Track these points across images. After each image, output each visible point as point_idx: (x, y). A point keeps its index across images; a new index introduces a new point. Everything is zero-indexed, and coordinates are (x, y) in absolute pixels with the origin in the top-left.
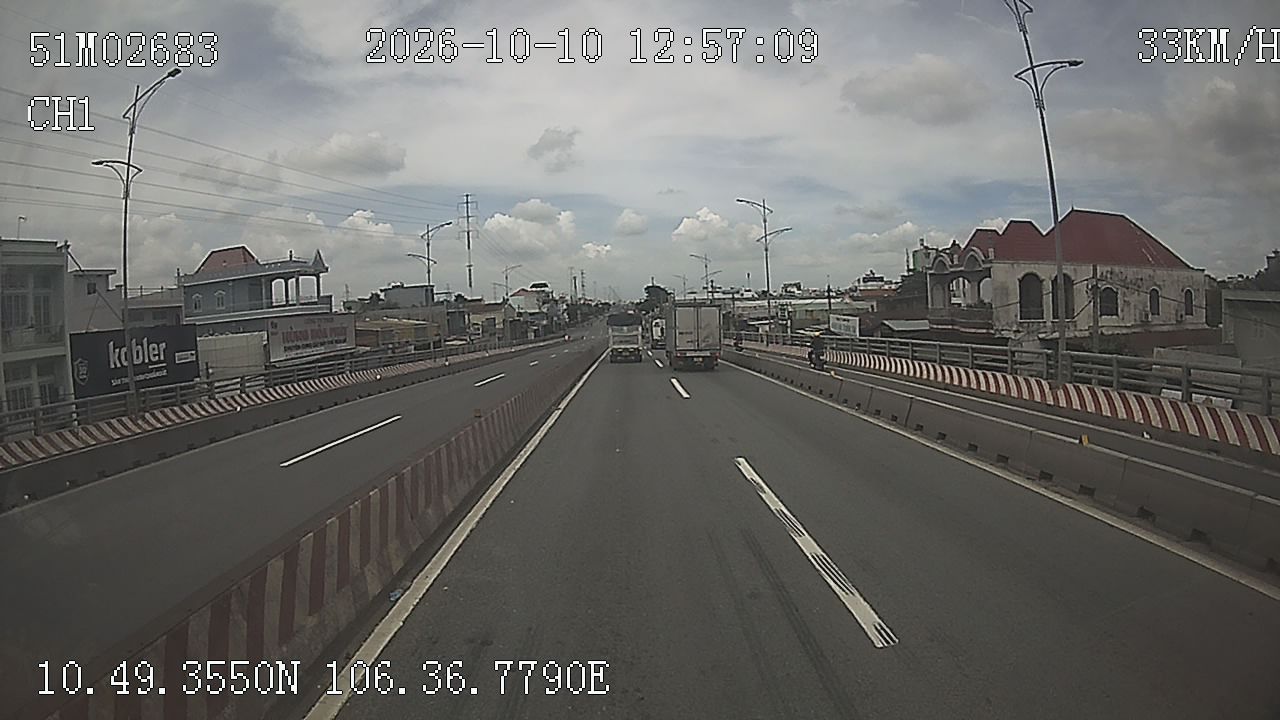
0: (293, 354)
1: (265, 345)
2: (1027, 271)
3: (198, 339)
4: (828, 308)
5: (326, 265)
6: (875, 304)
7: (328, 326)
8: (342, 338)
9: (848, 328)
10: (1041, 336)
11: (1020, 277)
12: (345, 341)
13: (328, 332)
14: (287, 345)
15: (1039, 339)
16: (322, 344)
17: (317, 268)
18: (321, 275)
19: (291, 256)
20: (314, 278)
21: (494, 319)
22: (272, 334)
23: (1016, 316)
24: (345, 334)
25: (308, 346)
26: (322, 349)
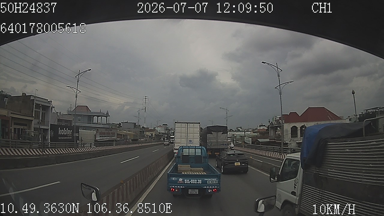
0: (101, 138)
1: (95, 135)
2: (293, 126)
3: (79, 130)
4: (244, 135)
5: (109, 115)
6: (259, 134)
7: (111, 132)
8: (114, 135)
9: (249, 141)
10: (297, 142)
11: (291, 127)
12: (114, 136)
13: (110, 133)
14: (101, 135)
15: (296, 143)
16: (109, 136)
17: (107, 115)
18: (108, 117)
19: (100, 111)
20: (106, 118)
21: (152, 134)
22: (97, 132)
23: (290, 137)
24: (114, 134)
25: (105, 136)
26: (109, 138)
